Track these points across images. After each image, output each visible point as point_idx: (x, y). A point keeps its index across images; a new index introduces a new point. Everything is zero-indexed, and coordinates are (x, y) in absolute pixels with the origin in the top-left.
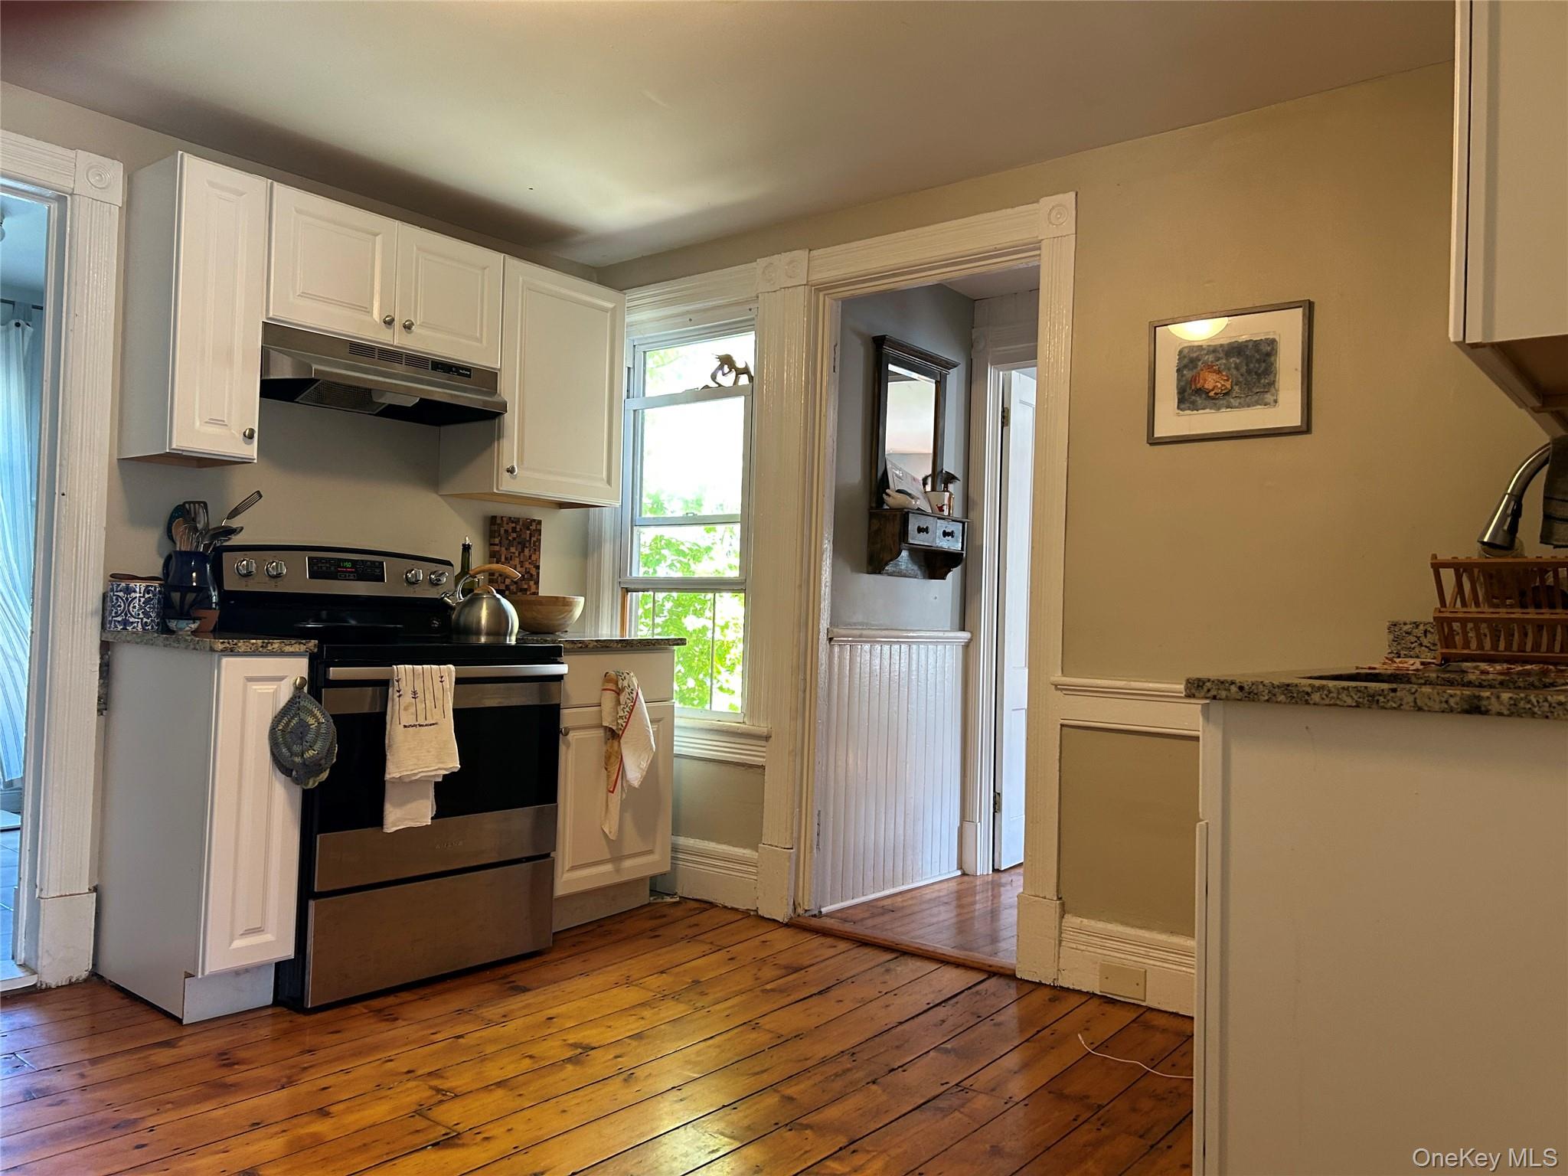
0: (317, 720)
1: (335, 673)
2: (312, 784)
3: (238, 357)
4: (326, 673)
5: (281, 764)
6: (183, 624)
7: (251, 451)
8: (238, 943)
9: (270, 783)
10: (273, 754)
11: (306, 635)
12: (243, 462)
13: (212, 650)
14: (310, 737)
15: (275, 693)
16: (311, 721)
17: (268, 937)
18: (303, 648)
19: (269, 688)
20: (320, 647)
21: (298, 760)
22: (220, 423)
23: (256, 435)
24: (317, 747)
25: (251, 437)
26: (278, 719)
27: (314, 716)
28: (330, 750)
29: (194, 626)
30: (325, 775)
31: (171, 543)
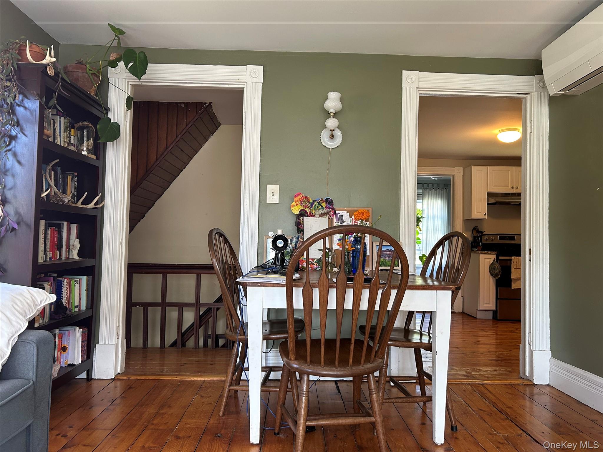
0: (497, 266)
1: (501, 258)
2: (497, 278)
3: (482, 200)
4: (499, 258)
5: (491, 274)
6: (475, 249)
7: (486, 217)
8: (485, 305)
9: (490, 277)
10: (490, 272)
11: (496, 251)
12: (485, 219)
13: (478, 253)
14: (496, 269)
15: (490, 261)
16: (496, 266)
17: (490, 305)
18: (494, 253)
19: (489, 260)
20: (497, 253)
21: (494, 273)
22: (480, 212)
23: (486, 214)
24: (497, 271)
25: (485, 214)
26: (490, 266)
27: (497, 265)
28: (500, 271)
29: (477, 249)
30: (499, 276)
31: (472, 234)
